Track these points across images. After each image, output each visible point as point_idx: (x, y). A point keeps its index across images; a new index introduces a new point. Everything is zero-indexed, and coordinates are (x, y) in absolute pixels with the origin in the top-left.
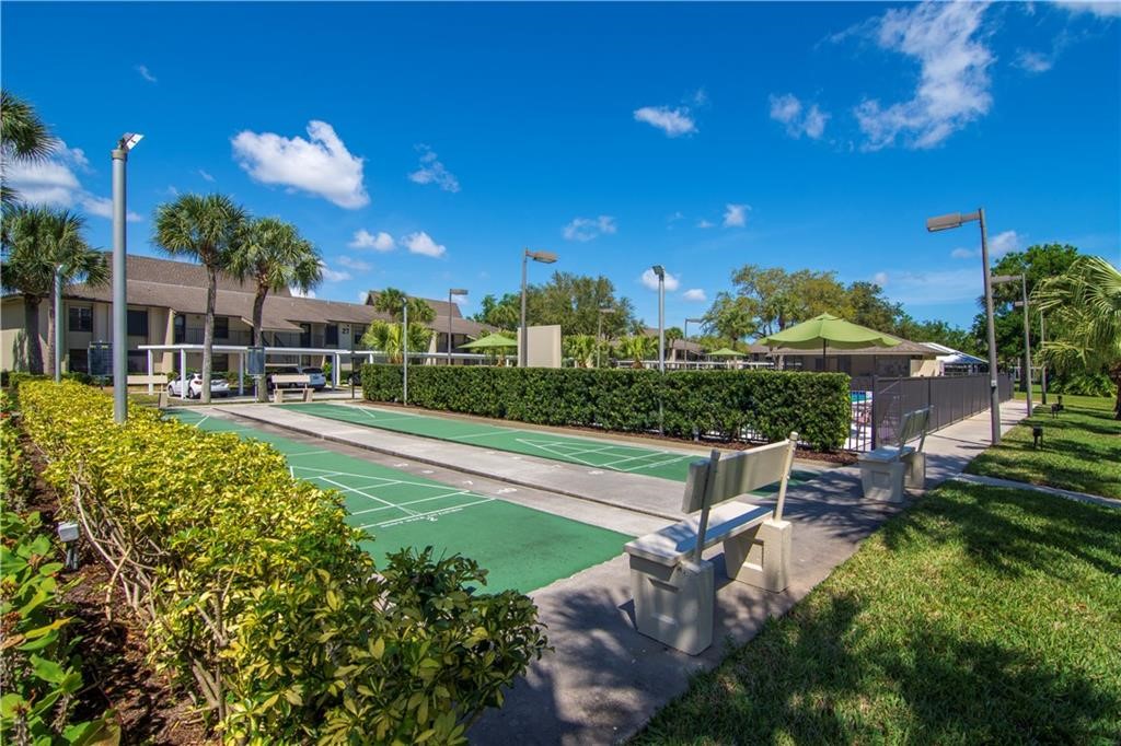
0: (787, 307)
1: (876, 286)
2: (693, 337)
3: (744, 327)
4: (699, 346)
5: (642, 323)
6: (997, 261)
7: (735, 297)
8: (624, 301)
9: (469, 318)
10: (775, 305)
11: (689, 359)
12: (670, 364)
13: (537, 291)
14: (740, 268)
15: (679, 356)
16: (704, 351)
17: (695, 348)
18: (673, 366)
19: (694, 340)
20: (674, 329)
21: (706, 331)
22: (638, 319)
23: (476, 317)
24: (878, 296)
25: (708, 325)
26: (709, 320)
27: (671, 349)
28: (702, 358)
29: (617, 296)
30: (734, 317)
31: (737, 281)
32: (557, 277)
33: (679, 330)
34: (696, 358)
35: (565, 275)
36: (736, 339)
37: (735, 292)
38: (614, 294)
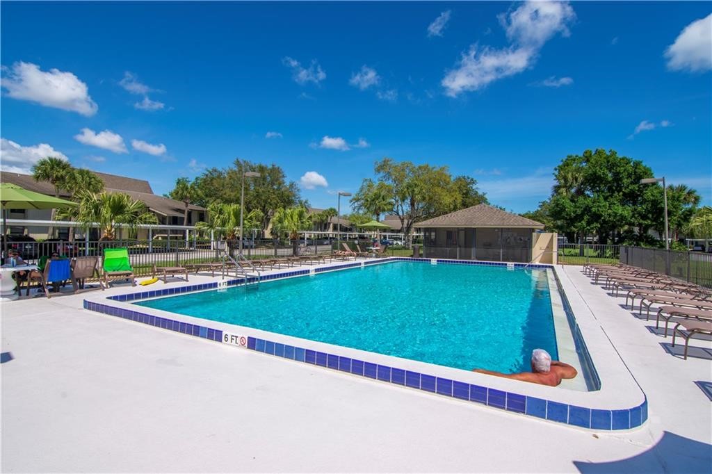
0: (417, 190)
1: (472, 179)
2: (344, 215)
3: (385, 205)
4: (348, 221)
5: (306, 202)
6: (562, 161)
7: (376, 183)
8: (292, 185)
9: (165, 196)
10: (408, 188)
11: (341, 230)
12: (329, 234)
13: (221, 173)
14: (380, 161)
15: (335, 228)
16: (352, 225)
17: (346, 223)
18: (331, 236)
19: (345, 217)
20: (331, 209)
21: (354, 210)
22: (303, 199)
23: (171, 194)
24: (474, 187)
25: (356, 204)
26: (357, 200)
27: (329, 223)
28: (351, 230)
29: (287, 182)
30: (377, 197)
31: (378, 171)
32: (238, 163)
33: (335, 210)
34: (346, 230)
35: (245, 162)
36: (378, 215)
37: (376, 179)
38: (285, 179)
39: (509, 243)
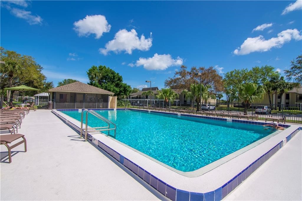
39: (92, 100)
